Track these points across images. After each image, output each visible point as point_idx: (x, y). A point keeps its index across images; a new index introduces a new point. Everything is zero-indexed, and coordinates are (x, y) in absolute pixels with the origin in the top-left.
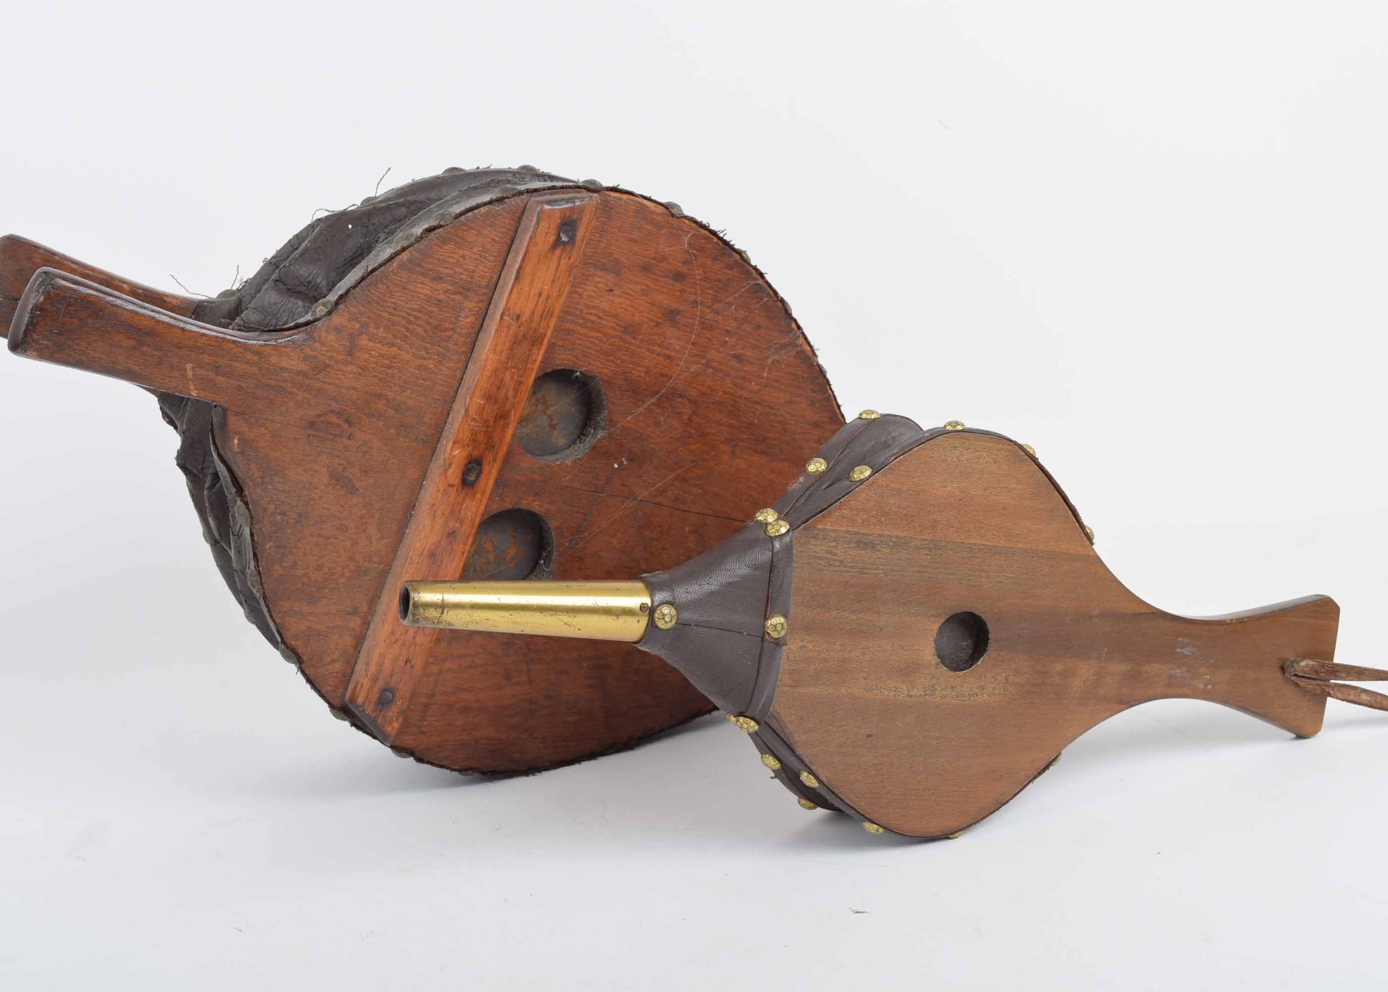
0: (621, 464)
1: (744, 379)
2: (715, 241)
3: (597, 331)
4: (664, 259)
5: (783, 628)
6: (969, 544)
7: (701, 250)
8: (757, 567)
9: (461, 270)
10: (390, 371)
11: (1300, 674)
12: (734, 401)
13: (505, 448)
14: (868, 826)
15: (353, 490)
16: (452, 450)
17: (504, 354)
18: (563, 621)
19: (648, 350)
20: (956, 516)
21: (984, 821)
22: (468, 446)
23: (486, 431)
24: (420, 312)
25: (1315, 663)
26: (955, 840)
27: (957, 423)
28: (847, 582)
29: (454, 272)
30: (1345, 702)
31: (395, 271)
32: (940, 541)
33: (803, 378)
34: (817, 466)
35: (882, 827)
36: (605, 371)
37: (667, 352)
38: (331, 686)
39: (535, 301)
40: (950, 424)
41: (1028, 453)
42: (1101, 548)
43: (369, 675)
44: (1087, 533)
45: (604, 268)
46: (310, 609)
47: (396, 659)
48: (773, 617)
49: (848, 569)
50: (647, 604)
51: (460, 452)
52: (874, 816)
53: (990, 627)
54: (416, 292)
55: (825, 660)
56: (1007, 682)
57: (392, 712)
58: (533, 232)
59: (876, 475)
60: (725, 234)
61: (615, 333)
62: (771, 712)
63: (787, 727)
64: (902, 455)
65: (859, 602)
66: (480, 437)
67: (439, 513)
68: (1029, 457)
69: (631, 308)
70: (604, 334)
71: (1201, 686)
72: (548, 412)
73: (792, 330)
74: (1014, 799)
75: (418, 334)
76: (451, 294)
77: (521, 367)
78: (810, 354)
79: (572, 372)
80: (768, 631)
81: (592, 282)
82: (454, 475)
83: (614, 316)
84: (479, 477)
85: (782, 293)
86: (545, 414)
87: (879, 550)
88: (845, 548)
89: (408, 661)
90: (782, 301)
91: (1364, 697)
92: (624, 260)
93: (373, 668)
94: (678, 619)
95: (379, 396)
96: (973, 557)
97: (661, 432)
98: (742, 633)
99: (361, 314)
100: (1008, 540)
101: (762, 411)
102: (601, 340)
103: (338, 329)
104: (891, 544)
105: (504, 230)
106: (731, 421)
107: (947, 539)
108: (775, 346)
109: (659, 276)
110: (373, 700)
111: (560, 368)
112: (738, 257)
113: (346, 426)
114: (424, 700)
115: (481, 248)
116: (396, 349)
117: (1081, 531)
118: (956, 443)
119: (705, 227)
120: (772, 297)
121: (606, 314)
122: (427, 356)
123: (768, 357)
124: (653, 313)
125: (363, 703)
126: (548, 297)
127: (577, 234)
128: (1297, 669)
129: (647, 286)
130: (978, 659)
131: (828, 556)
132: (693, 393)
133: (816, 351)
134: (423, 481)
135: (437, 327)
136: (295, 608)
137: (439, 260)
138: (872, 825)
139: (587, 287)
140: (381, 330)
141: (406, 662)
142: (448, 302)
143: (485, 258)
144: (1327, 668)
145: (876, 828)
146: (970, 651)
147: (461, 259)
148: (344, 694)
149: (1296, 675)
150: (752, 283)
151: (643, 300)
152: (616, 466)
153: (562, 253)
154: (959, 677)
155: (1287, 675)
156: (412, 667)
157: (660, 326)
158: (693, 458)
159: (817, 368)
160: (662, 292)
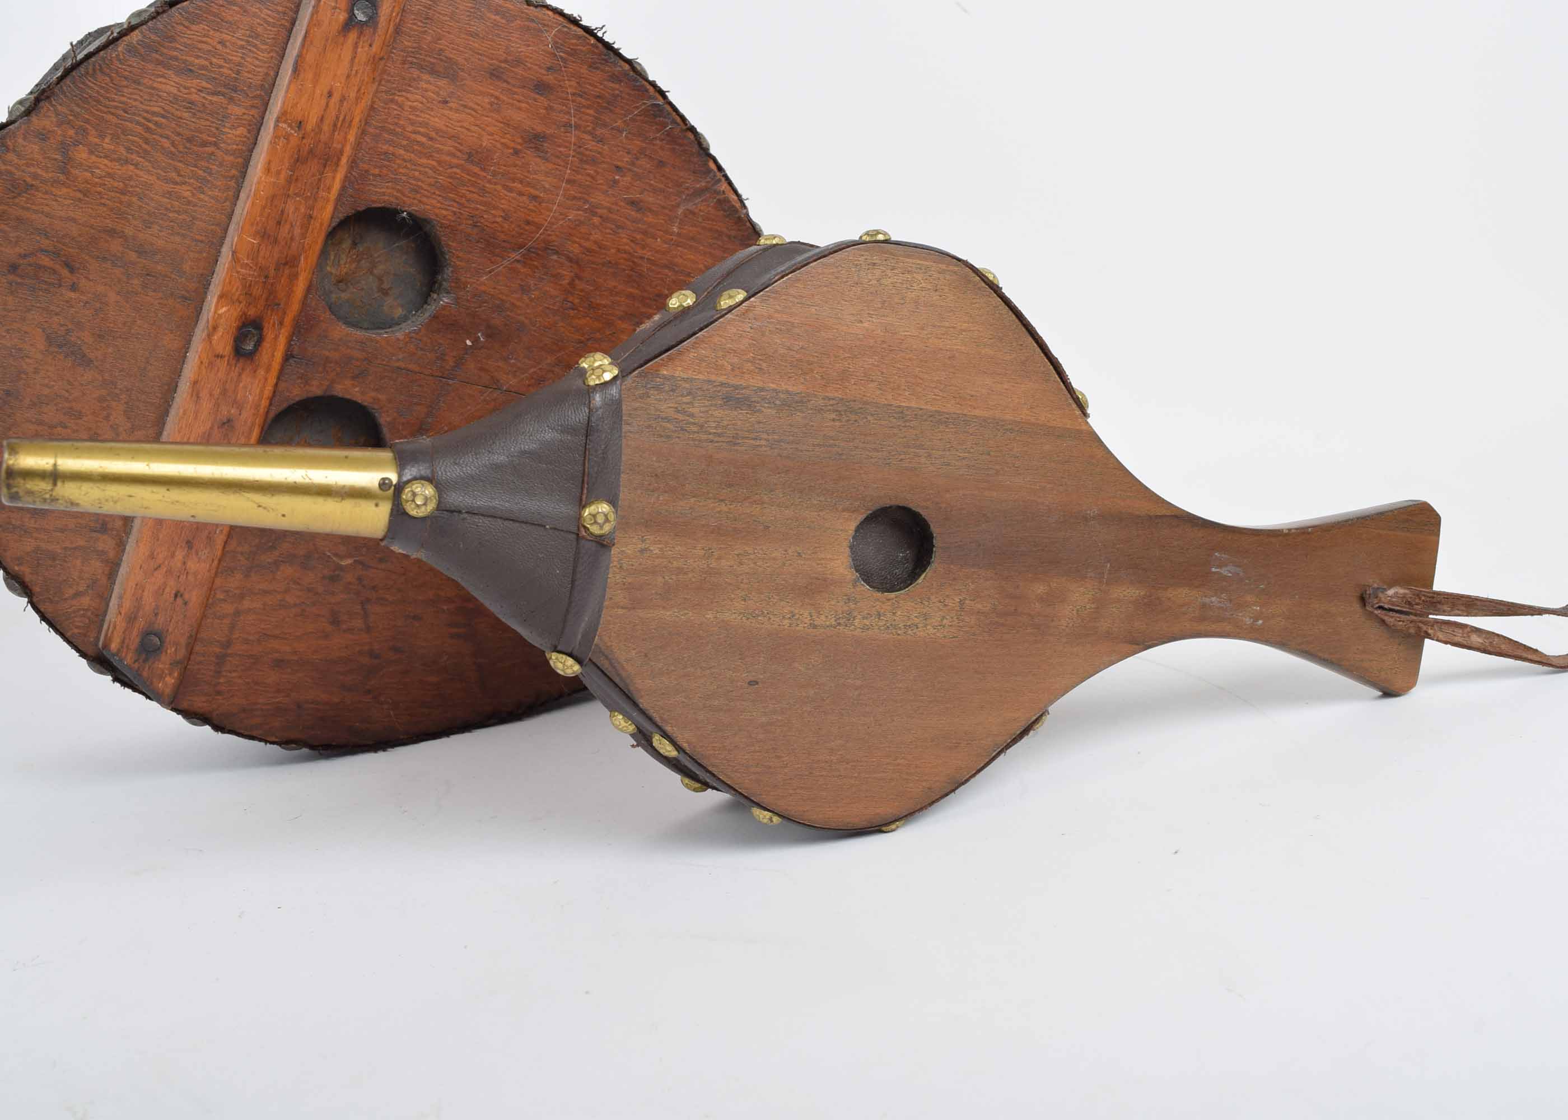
0: (476, 340)
1: (645, 233)
2: (592, 42)
3: (430, 157)
4: (518, 62)
5: (607, 520)
6: (899, 407)
7: (573, 53)
8: (566, 430)
9: (221, 62)
10: (125, 198)
11: (1386, 606)
12: (633, 262)
13: (295, 307)
14: (758, 813)
15: (86, 361)
16: (217, 306)
17: (282, 176)
18: (254, 502)
19: (506, 187)
20: (877, 366)
21: (933, 807)
22: (240, 302)
23: (265, 283)
24: (163, 117)
25: (1407, 591)
26: (893, 833)
27: (878, 232)
28: (711, 456)
29: (211, 63)
30: (1449, 646)
31: (121, 57)
32: (855, 401)
33: (729, 237)
34: (681, 300)
35: (779, 815)
36: (444, 212)
37: (532, 191)
38: (77, 627)
39: (324, 102)
40: (867, 234)
41: (986, 280)
42: (1098, 421)
43: (123, 613)
44: (1078, 398)
45: (433, 72)
46: (36, 522)
47: (160, 592)
48: (593, 503)
49: (711, 437)
50: (392, 482)
51: (229, 310)
52: (765, 800)
53: (935, 529)
54: (154, 88)
55: (680, 571)
56: (962, 609)
57: (163, 663)
58: (314, 7)
59: (752, 299)
60: (605, 32)
61: (455, 161)
62: (596, 645)
63: (623, 668)
64: (791, 272)
65: (730, 486)
66: (257, 291)
67: (204, 394)
68: (988, 285)
69: (476, 128)
70: (439, 162)
71: (1248, 621)
72: (375, 272)
73: (710, 171)
74: (978, 776)
75: (163, 147)
76: (208, 94)
77: (309, 194)
78: (738, 205)
79: (396, 212)
80: (585, 524)
81: (418, 88)
82: (223, 342)
83: (452, 137)
84: (259, 345)
85: (693, 120)
86: (372, 273)
87: (759, 411)
88: (706, 406)
89: (179, 595)
90: (692, 129)
91: (1475, 639)
92: (460, 60)
93: (127, 604)
94: (439, 503)
95: (112, 232)
96: (905, 426)
97: (531, 300)
98: (545, 526)
99: (75, 116)
100: (958, 404)
101: (673, 277)
102: (433, 168)
103: (43, 136)
104: (778, 402)
105: (280, 9)
106: (631, 290)
107: (865, 399)
108: (686, 192)
109: (514, 86)
110: (132, 647)
111: (380, 205)
112: (627, 67)
113: (65, 272)
114: (218, 650)
115: (248, 32)
116: (132, 167)
117: (1069, 396)
118: (876, 259)
119: (575, 21)
120: (678, 125)
121: (441, 134)
122: (178, 179)
123: (678, 206)
124: (508, 136)
125: (119, 650)
126: (343, 99)
127: (379, 11)
128: (1383, 599)
129: (497, 98)
130: (920, 576)
131: (680, 417)
132: (575, 249)
133: (745, 202)
134: (187, 352)
135: (190, 140)
136: (14, 522)
137: (186, 45)
138: (762, 811)
139: (409, 95)
140: (107, 140)
141: (176, 596)
142: (204, 105)
143: (255, 46)
144: (1423, 598)
145: (768, 817)
146: (909, 566)
147: (219, 47)
148: (98, 638)
149: (1380, 607)
150: (649, 103)
151: (492, 117)
152: (469, 343)
153: (359, 38)
154: (889, 600)
155: (1369, 608)
156: (186, 604)
157: (521, 155)
158: (580, 338)
159: (748, 224)
160: (520, 109)
